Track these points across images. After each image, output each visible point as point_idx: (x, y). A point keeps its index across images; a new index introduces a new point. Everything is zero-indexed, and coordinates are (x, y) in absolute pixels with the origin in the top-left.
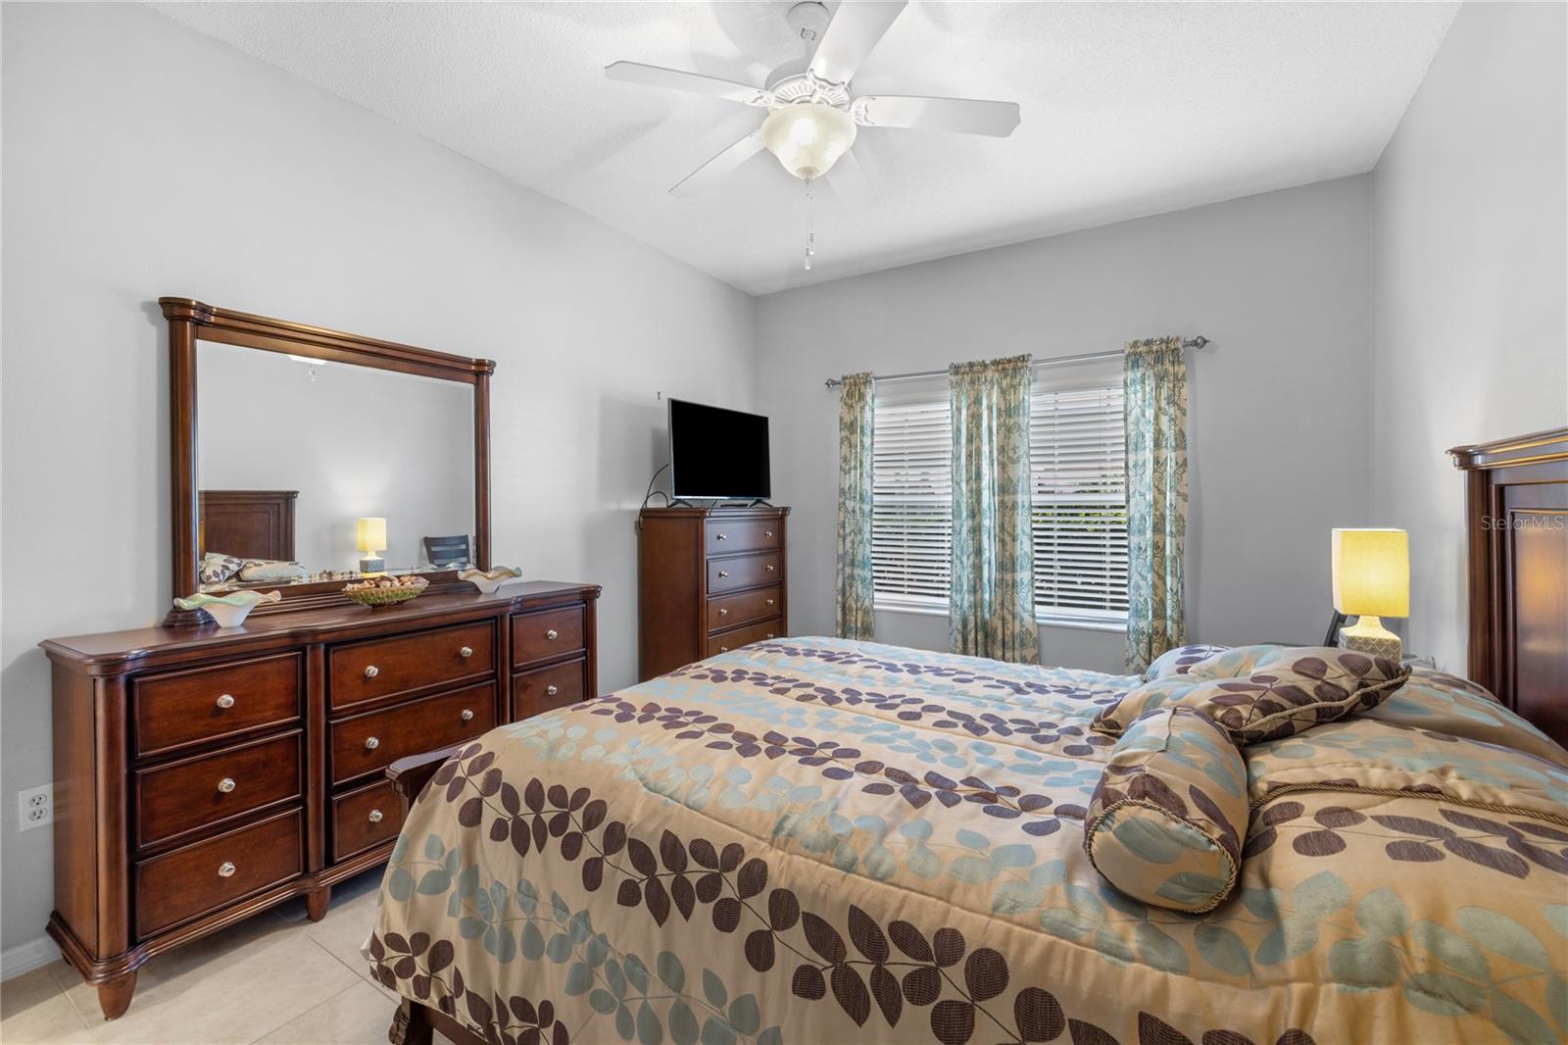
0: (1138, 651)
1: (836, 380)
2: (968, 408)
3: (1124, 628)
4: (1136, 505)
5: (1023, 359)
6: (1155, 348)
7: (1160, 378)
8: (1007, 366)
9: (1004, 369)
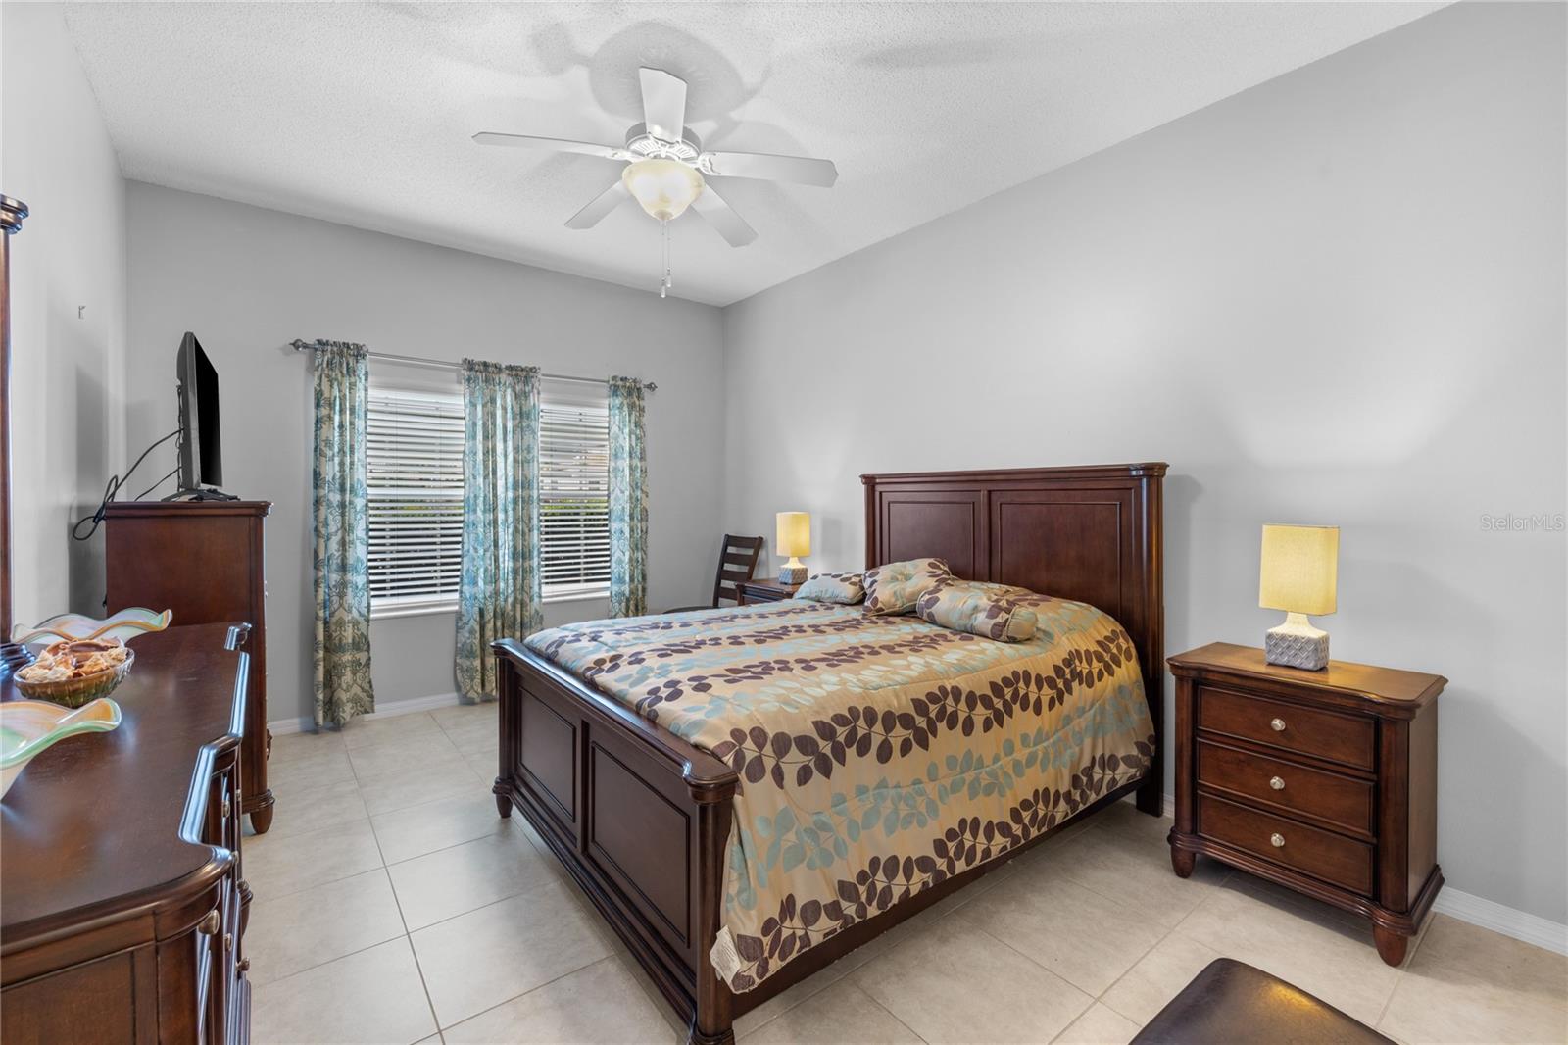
0: (620, 609)
1: (308, 342)
2: (484, 406)
3: (607, 594)
4: (615, 499)
5: (533, 370)
6: (628, 384)
7: (632, 406)
8: (520, 373)
9: (517, 375)
